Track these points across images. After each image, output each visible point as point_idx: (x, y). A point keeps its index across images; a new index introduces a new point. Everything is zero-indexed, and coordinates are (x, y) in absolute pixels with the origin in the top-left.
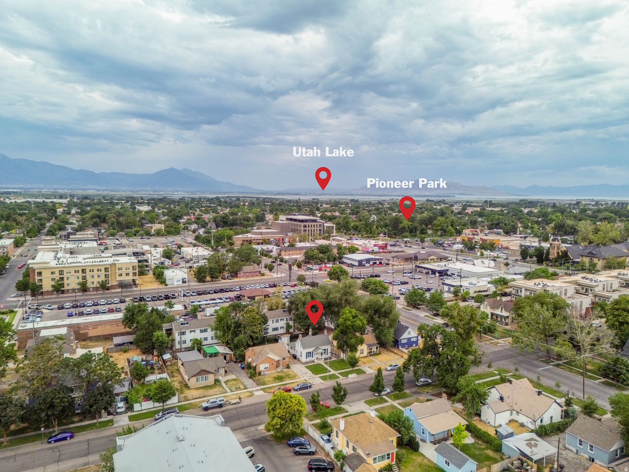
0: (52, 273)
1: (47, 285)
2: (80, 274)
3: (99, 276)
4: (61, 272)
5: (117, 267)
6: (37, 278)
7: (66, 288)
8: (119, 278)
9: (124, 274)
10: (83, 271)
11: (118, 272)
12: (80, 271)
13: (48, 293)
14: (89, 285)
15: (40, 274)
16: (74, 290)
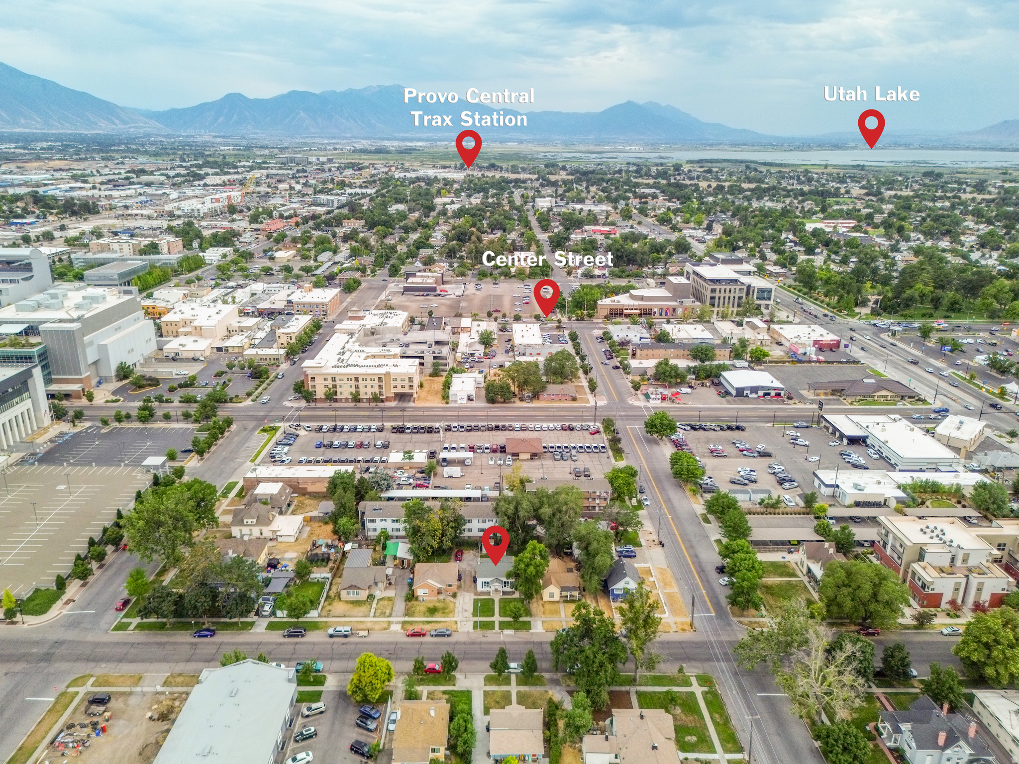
0: (325, 379)
1: (320, 393)
2: (353, 383)
3: (372, 387)
4: (334, 379)
5: (392, 377)
6: (310, 383)
7: (339, 396)
8: (394, 391)
9: (399, 387)
10: (357, 379)
11: (393, 383)
12: (353, 379)
13: (321, 400)
14: (362, 396)
15: (313, 378)
16: (347, 400)
